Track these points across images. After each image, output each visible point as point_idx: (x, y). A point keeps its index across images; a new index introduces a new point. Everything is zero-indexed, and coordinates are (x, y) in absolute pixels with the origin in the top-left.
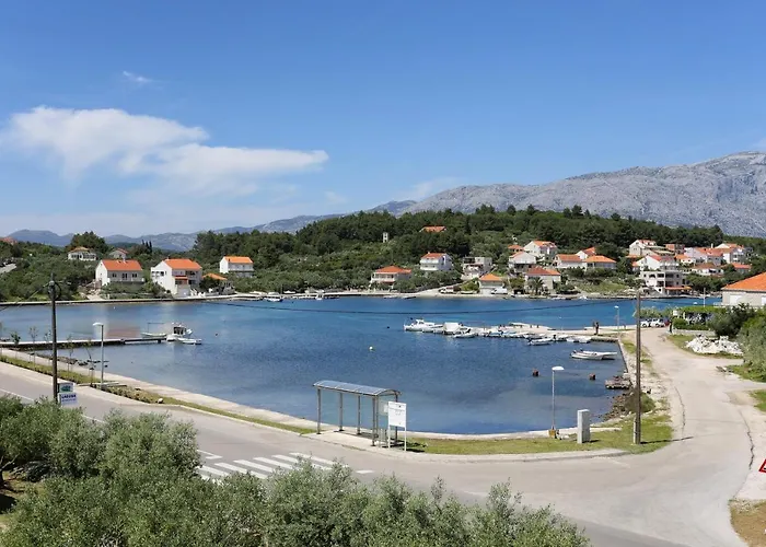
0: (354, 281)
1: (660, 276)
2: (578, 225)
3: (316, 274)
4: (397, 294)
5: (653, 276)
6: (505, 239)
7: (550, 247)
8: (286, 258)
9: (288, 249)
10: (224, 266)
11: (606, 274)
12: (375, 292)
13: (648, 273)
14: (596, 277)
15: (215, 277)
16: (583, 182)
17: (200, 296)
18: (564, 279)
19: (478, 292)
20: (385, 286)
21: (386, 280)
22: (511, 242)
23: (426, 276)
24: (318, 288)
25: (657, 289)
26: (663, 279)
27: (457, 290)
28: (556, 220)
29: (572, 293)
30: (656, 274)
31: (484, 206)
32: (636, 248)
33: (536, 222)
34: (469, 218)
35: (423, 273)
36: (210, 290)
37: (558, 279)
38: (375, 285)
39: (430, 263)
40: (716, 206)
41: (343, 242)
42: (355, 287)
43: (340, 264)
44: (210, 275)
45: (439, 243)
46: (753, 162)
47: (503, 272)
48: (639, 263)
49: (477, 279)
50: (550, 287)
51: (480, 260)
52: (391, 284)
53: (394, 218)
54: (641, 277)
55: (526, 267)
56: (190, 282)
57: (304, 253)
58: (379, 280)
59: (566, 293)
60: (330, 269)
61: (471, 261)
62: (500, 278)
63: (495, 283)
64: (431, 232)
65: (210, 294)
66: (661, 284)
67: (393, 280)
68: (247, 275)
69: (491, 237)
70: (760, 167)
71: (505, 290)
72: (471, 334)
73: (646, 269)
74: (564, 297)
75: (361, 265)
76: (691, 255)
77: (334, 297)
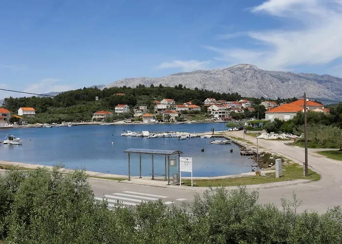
0: (84, 118)
1: (220, 113)
2: (182, 92)
3: (66, 115)
4: (105, 124)
5: (217, 113)
6: (151, 99)
7: (172, 102)
8: (50, 108)
9: (51, 104)
10: (21, 112)
11: (197, 112)
12: (95, 123)
13: (214, 112)
14: (193, 114)
15: (17, 117)
16: (178, 77)
17: (10, 126)
18: (180, 115)
19: (142, 121)
20: (100, 120)
21: (100, 117)
22: (154, 100)
23: (118, 115)
24: (68, 121)
25: (219, 118)
26: (221, 114)
27: (132, 121)
28: (173, 90)
29: (184, 121)
30: (218, 112)
31: (140, 85)
32: (208, 101)
33: (163, 92)
34: (134, 89)
35: (117, 113)
36: (15, 123)
37: (177, 115)
38: (95, 120)
39: (120, 109)
40: (232, 86)
41: (77, 101)
42: (85, 121)
43: (77, 111)
44: (14, 116)
45: (123, 100)
46: (245, 68)
47: (152, 113)
48: (209, 108)
49: (141, 116)
50: (174, 119)
51: (142, 108)
52: (102, 119)
53: (100, 90)
54: (212, 113)
55: (162, 110)
56: (4, 119)
57: (59, 106)
58: (97, 117)
59: (181, 121)
60: (72, 113)
61: (138, 108)
62: (151, 115)
63: (149, 117)
64: (119, 95)
65: (15, 125)
66: (220, 116)
67: (103, 117)
68: (32, 116)
69: (145, 98)
70: (248, 71)
71: (154, 120)
72: (155, 136)
73: (213, 110)
74: (181, 122)
75: (87, 111)
76: (230, 105)
77: (76, 125)
